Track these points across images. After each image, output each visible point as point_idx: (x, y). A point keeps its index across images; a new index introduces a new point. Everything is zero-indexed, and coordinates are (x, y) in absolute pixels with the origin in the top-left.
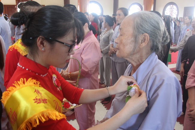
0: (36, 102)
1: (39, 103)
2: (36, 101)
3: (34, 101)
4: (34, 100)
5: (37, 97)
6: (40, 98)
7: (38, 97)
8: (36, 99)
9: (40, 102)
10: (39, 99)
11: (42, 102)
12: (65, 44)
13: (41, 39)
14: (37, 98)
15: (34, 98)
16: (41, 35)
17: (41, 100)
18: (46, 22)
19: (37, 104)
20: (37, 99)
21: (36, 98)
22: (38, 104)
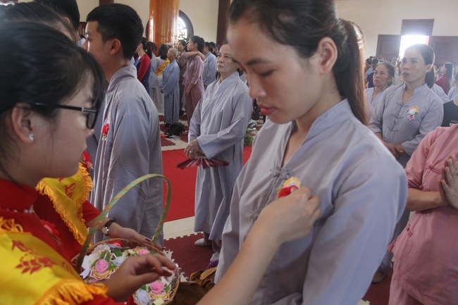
0: (25, 271)
1: (34, 270)
2: (24, 267)
3: (20, 270)
4: (19, 266)
5: (23, 258)
6: (33, 258)
7: (27, 257)
8: (22, 263)
9: (36, 266)
10: (33, 262)
11: (42, 264)
12: (83, 109)
13: (21, 111)
14: (25, 259)
15: (18, 263)
16: (20, 101)
17: (37, 261)
18: (26, 64)
19: (31, 272)
20: (26, 263)
21: (21, 261)
22: (35, 274)
